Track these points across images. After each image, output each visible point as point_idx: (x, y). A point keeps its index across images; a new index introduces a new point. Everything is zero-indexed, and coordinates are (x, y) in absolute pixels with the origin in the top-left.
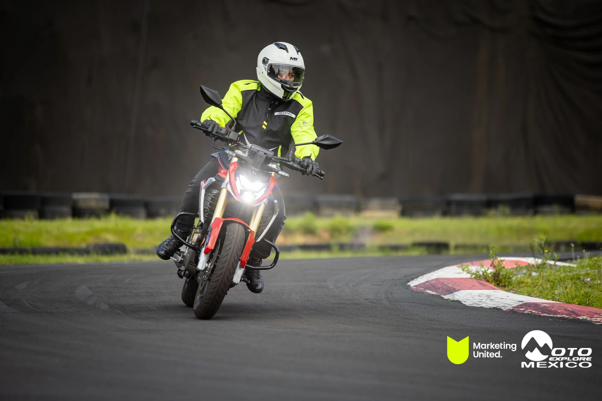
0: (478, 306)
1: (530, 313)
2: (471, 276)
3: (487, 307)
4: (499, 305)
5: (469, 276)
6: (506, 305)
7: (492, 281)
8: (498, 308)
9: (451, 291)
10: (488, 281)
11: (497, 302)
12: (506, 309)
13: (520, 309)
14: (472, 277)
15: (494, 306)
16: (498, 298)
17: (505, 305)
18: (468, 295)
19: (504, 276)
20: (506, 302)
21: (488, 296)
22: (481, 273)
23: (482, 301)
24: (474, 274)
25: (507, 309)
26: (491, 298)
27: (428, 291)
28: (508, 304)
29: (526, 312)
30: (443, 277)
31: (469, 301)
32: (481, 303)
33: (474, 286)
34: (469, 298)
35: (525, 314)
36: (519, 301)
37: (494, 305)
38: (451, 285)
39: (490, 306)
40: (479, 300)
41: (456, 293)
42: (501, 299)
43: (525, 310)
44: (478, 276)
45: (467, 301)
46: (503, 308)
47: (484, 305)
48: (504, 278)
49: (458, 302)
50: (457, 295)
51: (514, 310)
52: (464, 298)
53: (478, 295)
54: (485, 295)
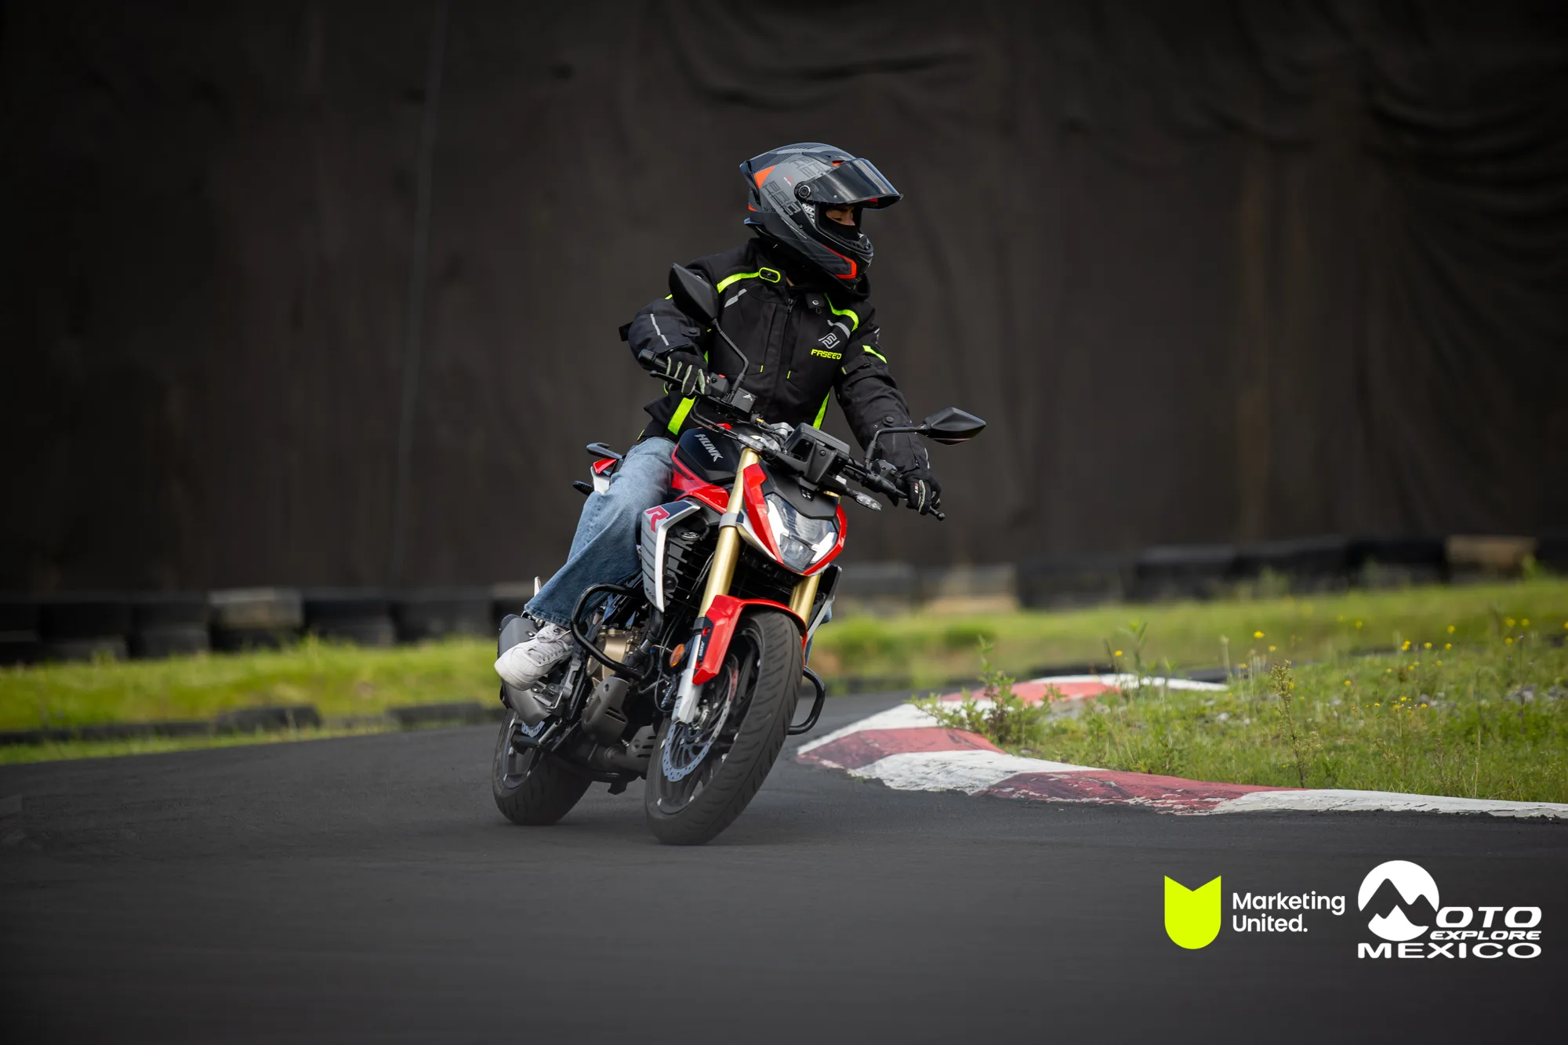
0: (916, 789)
1: (1023, 797)
2: (938, 722)
3: (935, 790)
4: (962, 784)
5: (932, 722)
6: (977, 783)
7: (987, 731)
8: (958, 790)
9: (871, 756)
10: (977, 732)
11: (962, 776)
12: (972, 792)
13: (1004, 791)
14: (941, 724)
15: (951, 787)
16: (965, 767)
17: (973, 782)
18: (904, 764)
19: (1017, 718)
20: (978, 777)
21: (944, 764)
22: (964, 714)
23: (929, 776)
24: (946, 716)
25: (976, 790)
27: (827, 763)
28: (980, 780)
29: (1014, 796)
31: (900, 779)
32: (924, 781)
33: (933, 743)
34: (902, 773)
35: (1013, 800)
36: (1007, 772)
37: (951, 783)
38: (880, 744)
39: (942, 786)
40: (923, 775)
41: (881, 762)
42: (971, 768)
43: (1013, 792)
44: (957, 720)
45: (896, 779)
46: (967, 790)
47: (929, 786)
48: (1016, 723)
49: (879, 782)
50: (881, 766)
51: (990, 793)
52: (894, 772)
53: (925, 763)
54: (939, 763)
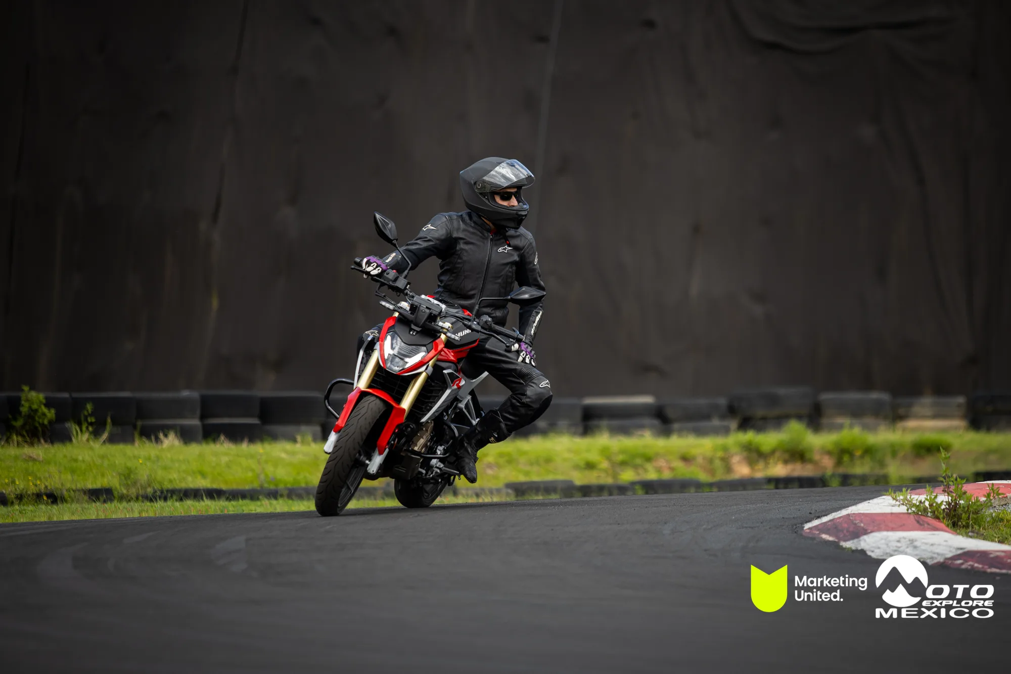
1: (970, 567)
2: (908, 510)
5: (903, 509)
6: (935, 556)
7: (944, 518)
9: (857, 534)
10: (937, 518)
12: (933, 562)
13: (956, 562)
14: (910, 511)
16: (926, 544)
17: (933, 555)
18: (882, 539)
19: (966, 509)
20: (937, 551)
21: (912, 541)
22: (927, 504)
23: (901, 549)
24: (914, 505)
25: (935, 561)
26: (916, 544)
27: (824, 536)
28: (938, 554)
30: (862, 512)
31: (878, 550)
32: (896, 553)
33: (904, 525)
34: (880, 546)
35: (963, 569)
36: (959, 549)
38: (866, 524)
40: (895, 548)
41: (865, 537)
42: (932, 546)
43: (962, 564)
44: (922, 508)
45: (875, 550)
46: (928, 561)
48: (966, 512)
49: (863, 552)
50: (865, 541)
51: (945, 563)
52: (874, 545)
53: (898, 539)
54: (907, 541)
